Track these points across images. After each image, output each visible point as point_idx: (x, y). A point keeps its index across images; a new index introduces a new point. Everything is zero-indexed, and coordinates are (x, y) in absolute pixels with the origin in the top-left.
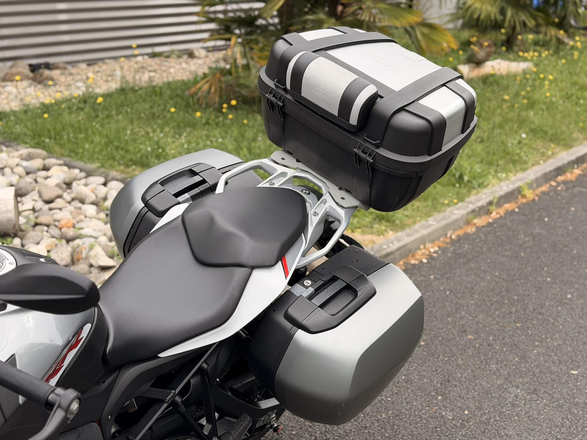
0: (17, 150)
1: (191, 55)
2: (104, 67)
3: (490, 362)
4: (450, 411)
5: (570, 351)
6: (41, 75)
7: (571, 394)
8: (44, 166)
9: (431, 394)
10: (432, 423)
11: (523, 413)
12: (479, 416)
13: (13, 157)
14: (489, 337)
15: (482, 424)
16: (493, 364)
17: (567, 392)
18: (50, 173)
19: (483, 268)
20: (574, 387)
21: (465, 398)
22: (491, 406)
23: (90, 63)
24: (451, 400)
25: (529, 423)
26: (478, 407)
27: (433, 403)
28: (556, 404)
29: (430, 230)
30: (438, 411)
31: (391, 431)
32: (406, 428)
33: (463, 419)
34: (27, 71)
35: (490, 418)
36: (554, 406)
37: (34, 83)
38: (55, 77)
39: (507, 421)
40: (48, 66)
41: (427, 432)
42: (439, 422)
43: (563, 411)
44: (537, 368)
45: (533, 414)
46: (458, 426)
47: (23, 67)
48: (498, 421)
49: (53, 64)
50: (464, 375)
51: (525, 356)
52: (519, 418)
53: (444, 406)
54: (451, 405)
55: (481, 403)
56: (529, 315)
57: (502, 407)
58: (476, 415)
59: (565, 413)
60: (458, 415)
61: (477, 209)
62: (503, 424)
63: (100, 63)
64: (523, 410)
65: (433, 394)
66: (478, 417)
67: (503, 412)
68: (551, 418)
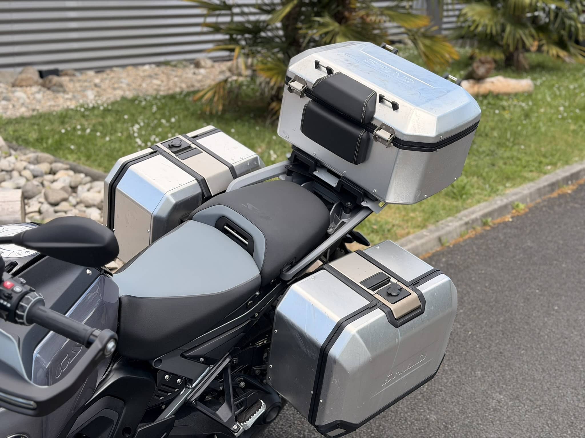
0: (25, 154)
1: (197, 65)
2: (112, 75)
3: (476, 369)
4: (434, 414)
5: (553, 360)
6: (50, 81)
7: (552, 401)
8: (51, 169)
9: (417, 398)
10: (417, 425)
11: (505, 418)
12: (463, 419)
13: (21, 160)
14: (476, 345)
15: (464, 427)
16: (479, 370)
17: (548, 398)
18: (56, 177)
19: (473, 279)
20: (556, 395)
21: (450, 402)
22: (475, 411)
23: (99, 70)
24: (436, 403)
25: (510, 427)
26: (462, 410)
27: (419, 406)
28: (537, 410)
29: (423, 241)
30: (423, 414)
31: (377, 431)
32: (391, 429)
33: (446, 422)
34: (36, 77)
35: (473, 422)
36: (536, 412)
37: (44, 89)
38: (65, 83)
39: (489, 425)
40: (56, 73)
41: (412, 433)
42: (423, 424)
43: (543, 417)
44: (521, 376)
45: (514, 419)
46: (441, 428)
47: (32, 73)
48: (481, 424)
49: (62, 71)
50: (450, 381)
51: (509, 364)
52: (501, 423)
53: (428, 408)
54: (436, 408)
55: (465, 407)
56: (516, 325)
57: (485, 411)
58: (459, 419)
59: (545, 419)
60: (442, 418)
61: (471, 222)
62: (485, 428)
63: (108, 71)
64: (505, 414)
65: (419, 397)
66: (461, 421)
67: (486, 416)
68: (532, 423)
